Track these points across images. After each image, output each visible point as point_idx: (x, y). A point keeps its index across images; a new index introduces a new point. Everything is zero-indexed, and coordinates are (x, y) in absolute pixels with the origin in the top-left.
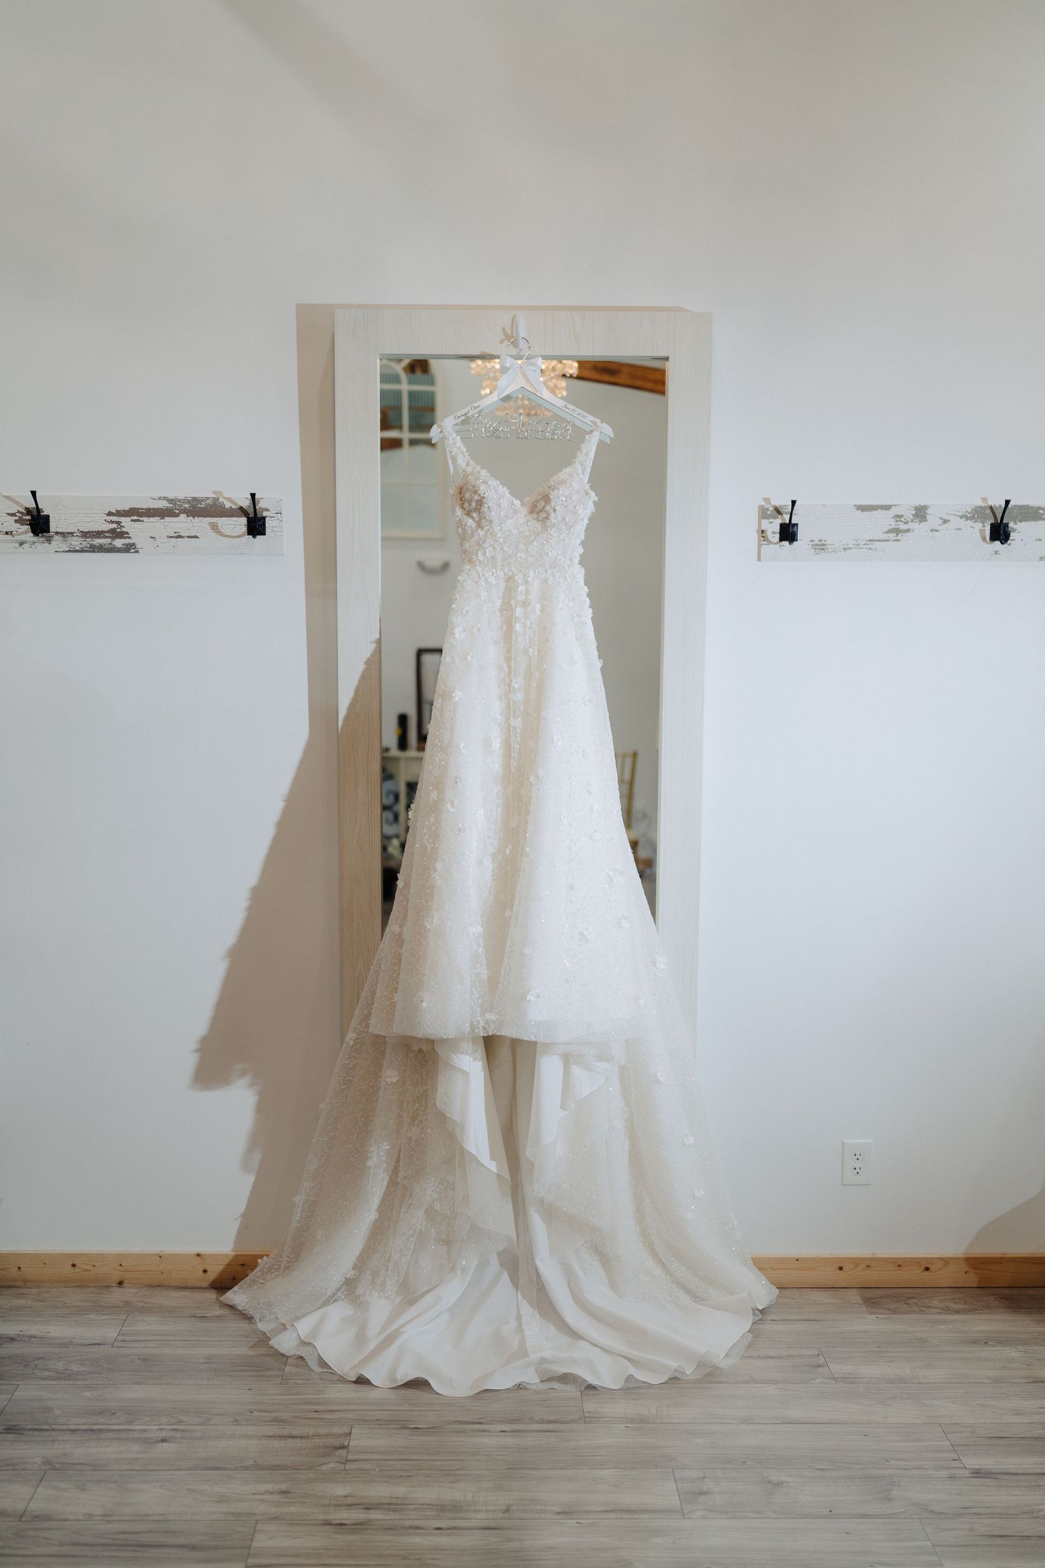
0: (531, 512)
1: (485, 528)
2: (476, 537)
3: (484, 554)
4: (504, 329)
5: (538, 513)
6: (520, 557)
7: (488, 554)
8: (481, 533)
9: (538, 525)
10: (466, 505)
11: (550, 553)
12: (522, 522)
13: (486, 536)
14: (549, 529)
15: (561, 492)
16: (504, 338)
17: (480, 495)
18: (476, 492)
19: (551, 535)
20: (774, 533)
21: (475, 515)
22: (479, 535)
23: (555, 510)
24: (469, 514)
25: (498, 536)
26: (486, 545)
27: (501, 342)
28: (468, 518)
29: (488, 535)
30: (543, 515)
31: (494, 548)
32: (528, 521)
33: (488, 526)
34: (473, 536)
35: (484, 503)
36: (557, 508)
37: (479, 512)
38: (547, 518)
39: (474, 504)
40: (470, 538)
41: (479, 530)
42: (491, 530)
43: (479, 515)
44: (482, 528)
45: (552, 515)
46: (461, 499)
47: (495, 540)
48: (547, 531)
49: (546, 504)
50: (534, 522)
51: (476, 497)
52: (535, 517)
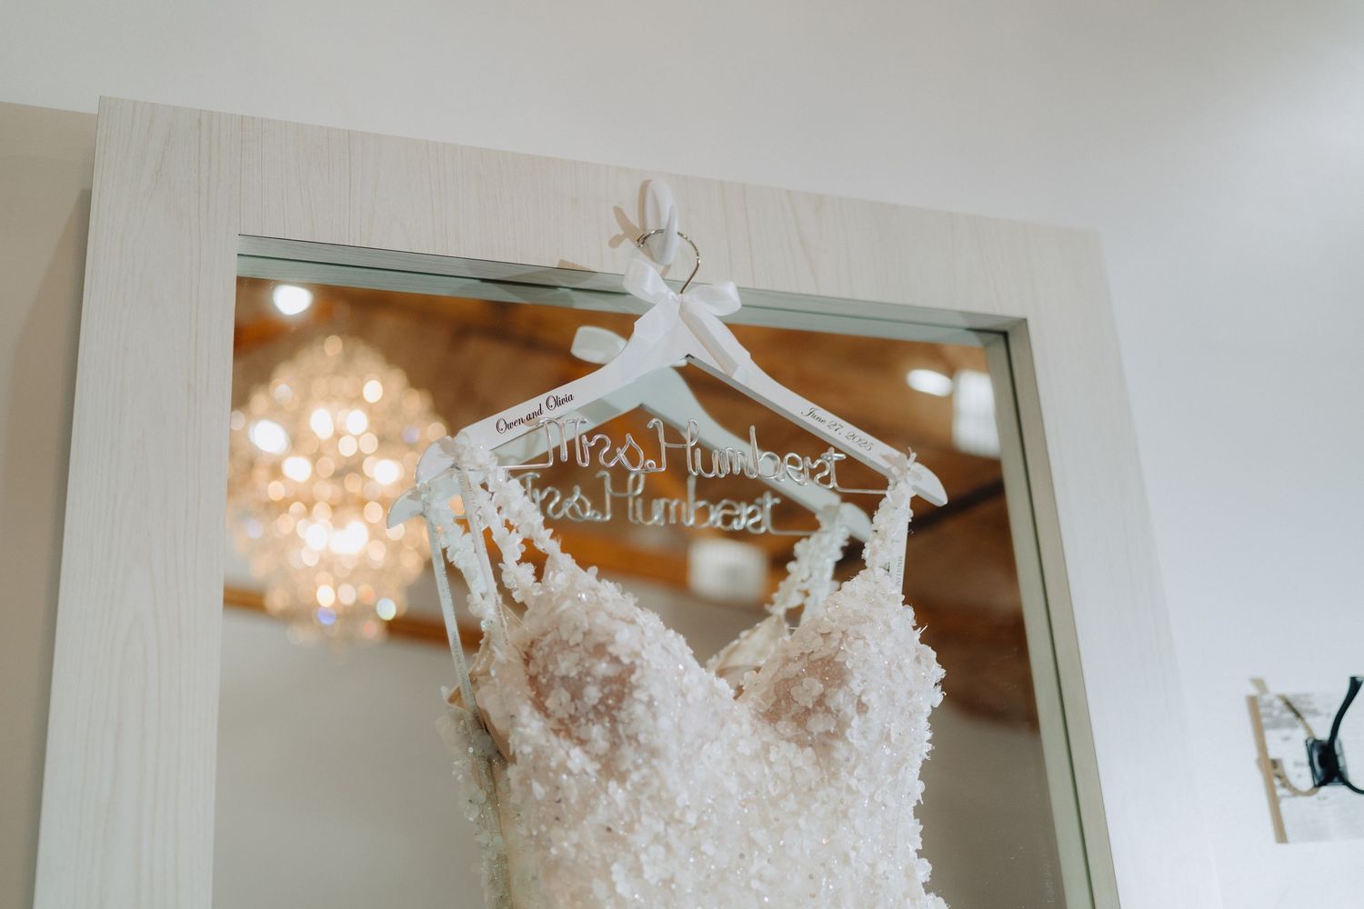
0: (772, 716)
1: (635, 777)
2: (601, 815)
3: (636, 870)
4: (619, 212)
5: (801, 718)
6: (760, 878)
7: (648, 872)
8: (618, 793)
9: (803, 758)
10: (558, 700)
11: (853, 854)
12: (748, 752)
13: (637, 803)
14: (843, 773)
15: (874, 649)
16: (621, 233)
17: (615, 660)
18: (600, 650)
19: (849, 789)
20: (1297, 764)
21: (597, 732)
22: (611, 803)
23: (862, 708)
24: (566, 728)
25: (679, 802)
26: (640, 839)
27: (615, 242)
28: (566, 744)
29: (646, 804)
30: (818, 725)
31: (668, 847)
32: (766, 748)
33: (645, 771)
34: (587, 804)
35: (637, 687)
36: (871, 698)
37: (614, 720)
38: (838, 734)
39: (592, 694)
40: (581, 817)
41: (613, 785)
42: (656, 782)
43: (613, 730)
44: (622, 778)
45: (855, 722)
46: (533, 680)
47: (671, 816)
48: (834, 776)
49: (827, 685)
50: (790, 750)
51: (603, 668)
52: (789, 732)
